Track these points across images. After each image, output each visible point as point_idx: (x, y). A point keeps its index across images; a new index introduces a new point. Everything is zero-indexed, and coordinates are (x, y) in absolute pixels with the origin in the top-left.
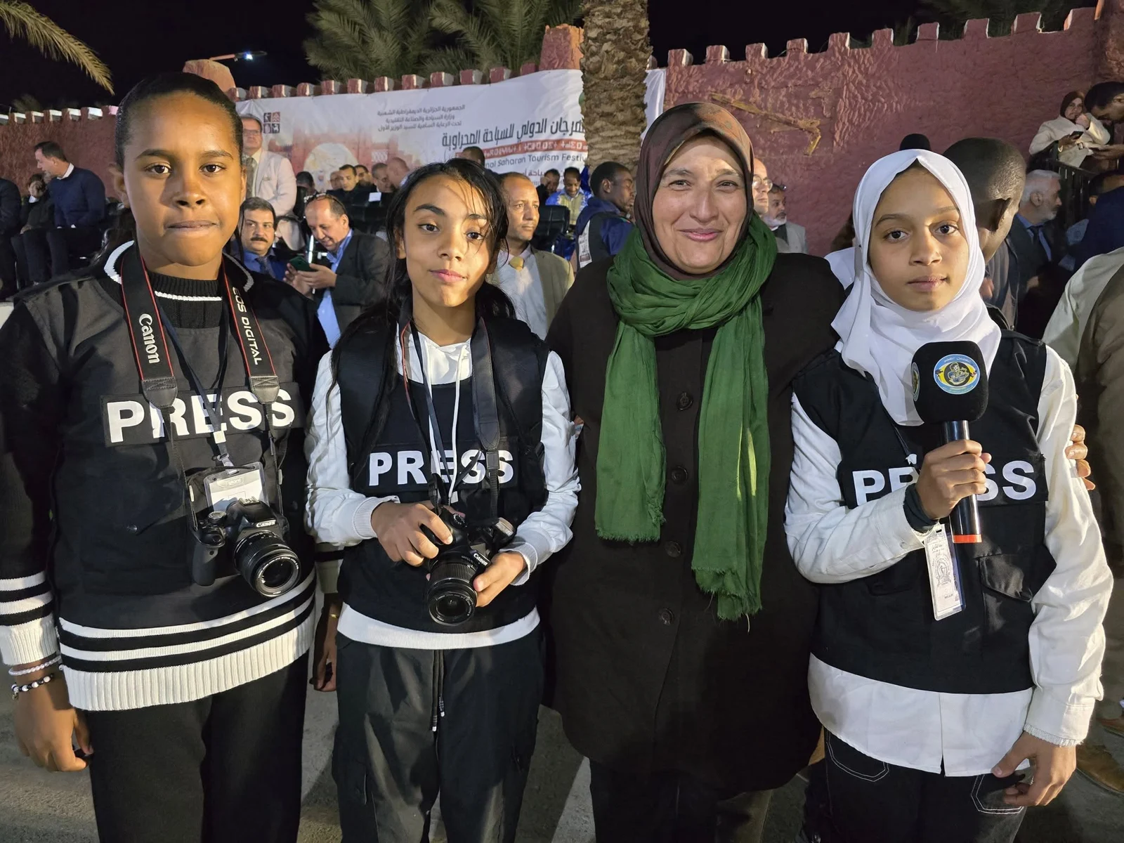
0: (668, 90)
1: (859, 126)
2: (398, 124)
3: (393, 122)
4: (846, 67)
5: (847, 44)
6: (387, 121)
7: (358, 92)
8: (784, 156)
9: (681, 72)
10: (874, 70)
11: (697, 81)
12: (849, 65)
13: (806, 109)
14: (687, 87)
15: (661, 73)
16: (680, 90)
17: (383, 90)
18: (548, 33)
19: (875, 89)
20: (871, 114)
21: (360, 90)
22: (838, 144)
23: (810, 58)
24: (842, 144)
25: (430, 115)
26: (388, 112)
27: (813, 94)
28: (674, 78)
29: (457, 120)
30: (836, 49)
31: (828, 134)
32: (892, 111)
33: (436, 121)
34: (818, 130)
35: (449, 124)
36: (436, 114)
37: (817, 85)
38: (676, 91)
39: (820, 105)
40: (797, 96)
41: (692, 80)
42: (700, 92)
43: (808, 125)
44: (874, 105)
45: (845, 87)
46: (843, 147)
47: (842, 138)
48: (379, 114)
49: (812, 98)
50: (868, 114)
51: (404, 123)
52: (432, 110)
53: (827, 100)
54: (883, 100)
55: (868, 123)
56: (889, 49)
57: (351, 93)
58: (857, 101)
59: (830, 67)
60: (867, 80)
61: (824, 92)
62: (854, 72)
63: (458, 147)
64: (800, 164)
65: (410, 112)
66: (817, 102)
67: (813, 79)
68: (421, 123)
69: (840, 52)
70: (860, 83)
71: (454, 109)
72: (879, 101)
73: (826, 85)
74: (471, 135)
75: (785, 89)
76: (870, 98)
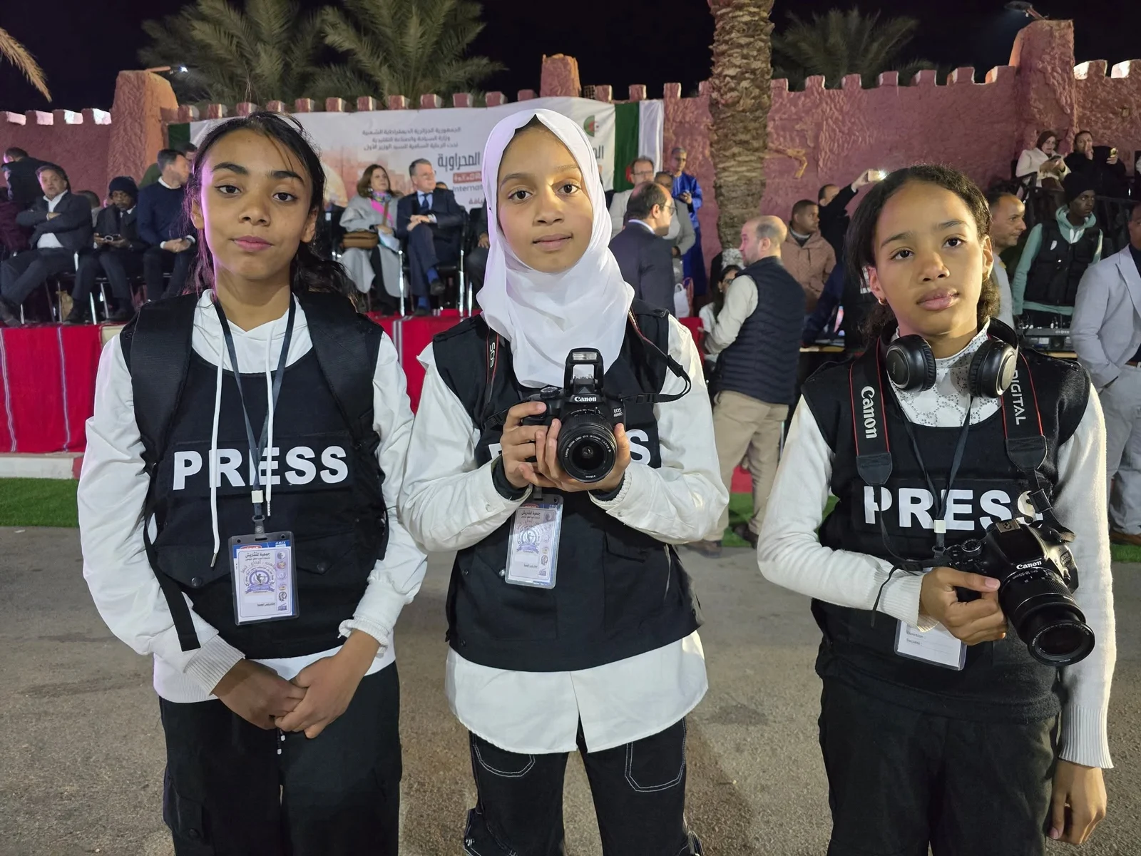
0: (666, 119)
1: (839, 154)
2: (387, 144)
3: (380, 141)
4: (824, 105)
5: (823, 85)
6: (374, 140)
7: (338, 111)
8: (777, 180)
9: (676, 104)
10: (848, 108)
11: (693, 113)
12: (827, 103)
13: (792, 140)
14: (684, 117)
15: (658, 104)
16: (678, 120)
17: (367, 109)
18: (546, 61)
19: (849, 124)
20: (849, 144)
21: (340, 109)
22: (822, 169)
23: (792, 96)
24: (825, 170)
25: (422, 136)
26: (374, 131)
27: (797, 127)
28: (671, 108)
29: (452, 142)
30: (814, 89)
31: (814, 161)
32: (865, 143)
33: (429, 143)
34: (804, 158)
35: (444, 145)
36: (429, 136)
37: (800, 119)
38: (674, 120)
39: (804, 136)
40: (784, 129)
41: (688, 111)
42: (696, 122)
43: (795, 153)
44: (850, 137)
45: (825, 123)
46: (826, 173)
47: (825, 165)
48: (364, 133)
49: (797, 131)
50: (846, 145)
51: (393, 143)
52: (424, 131)
53: (810, 132)
54: (857, 134)
55: (845, 153)
56: (859, 92)
57: (331, 111)
58: (835, 134)
59: (810, 104)
60: (843, 117)
61: (806, 125)
62: (831, 109)
63: (455, 167)
64: (791, 187)
65: (400, 132)
66: (802, 134)
67: (796, 113)
68: (413, 143)
69: (817, 91)
70: (837, 119)
71: (448, 130)
72: (855, 135)
73: (808, 119)
74: (470, 157)
75: (772, 122)
76: (846, 131)
